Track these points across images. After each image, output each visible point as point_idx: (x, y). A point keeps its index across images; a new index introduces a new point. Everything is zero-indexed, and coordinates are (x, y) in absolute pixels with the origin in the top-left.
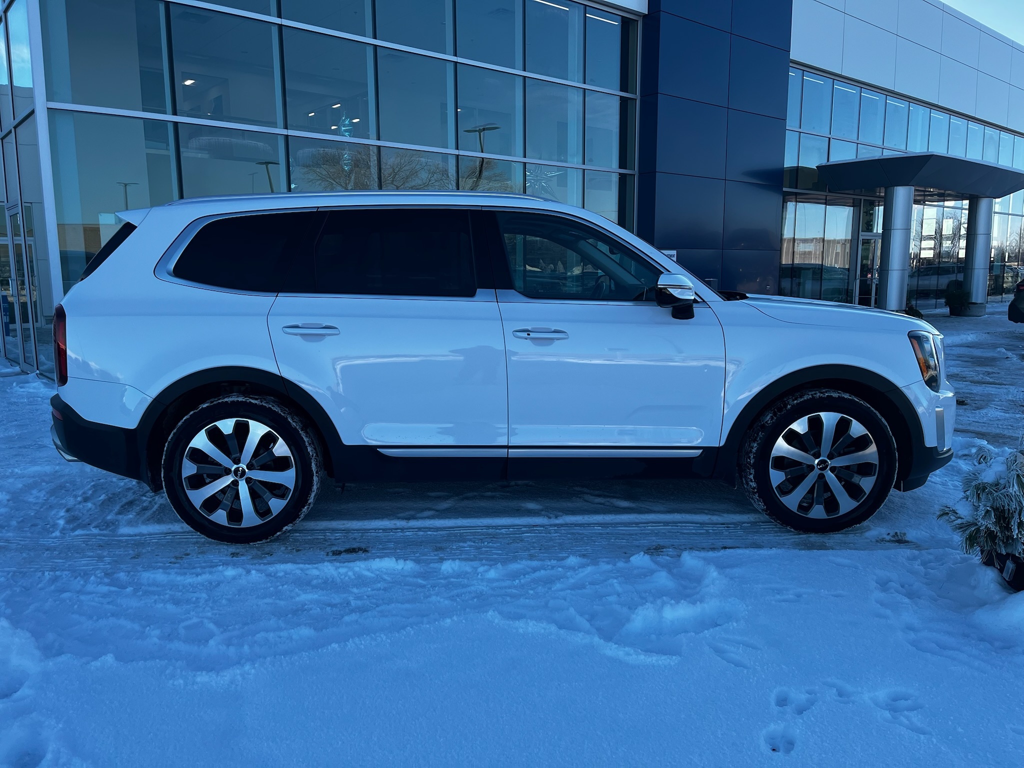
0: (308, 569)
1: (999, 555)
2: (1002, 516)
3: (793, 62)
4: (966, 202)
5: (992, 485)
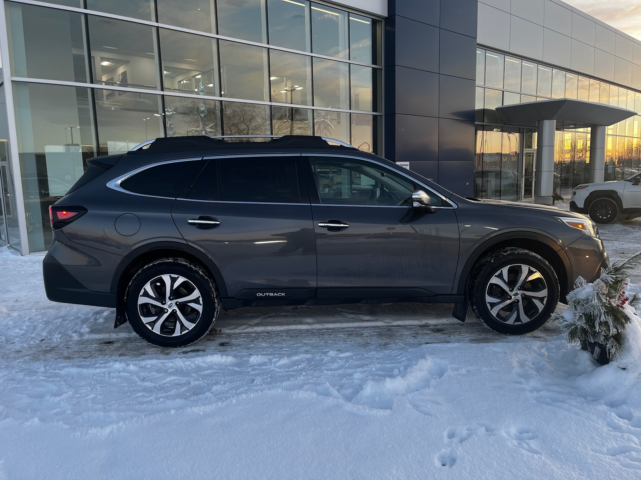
0: (166, 363)
1: (590, 343)
2: (590, 319)
3: (479, 45)
4: (589, 129)
5: (584, 300)
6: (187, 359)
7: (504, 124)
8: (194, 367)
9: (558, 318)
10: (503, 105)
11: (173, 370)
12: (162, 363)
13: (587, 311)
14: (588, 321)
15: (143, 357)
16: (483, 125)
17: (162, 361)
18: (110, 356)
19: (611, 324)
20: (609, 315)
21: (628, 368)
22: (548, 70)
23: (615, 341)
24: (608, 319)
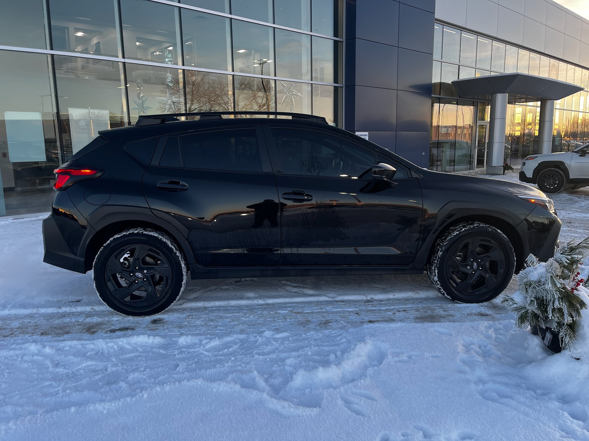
0: (87, 344)
1: (541, 329)
2: (542, 304)
3: (437, 20)
4: (539, 103)
5: (535, 282)
6: (111, 340)
7: (459, 97)
8: (117, 349)
9: (508, 300)
10: (458, 79)
11: (93, 353)
12: (82, 345)
13: (540, 295)
14: (540, 307)
15: (66, 336)
16: (440, 98)
17: (83, 342)
18: (31, 335)
19: (566, 311)
20: (564, 301)
21: (582, 358)
22: (502, 46)
23: (569, 329)
24: (563, 305)
